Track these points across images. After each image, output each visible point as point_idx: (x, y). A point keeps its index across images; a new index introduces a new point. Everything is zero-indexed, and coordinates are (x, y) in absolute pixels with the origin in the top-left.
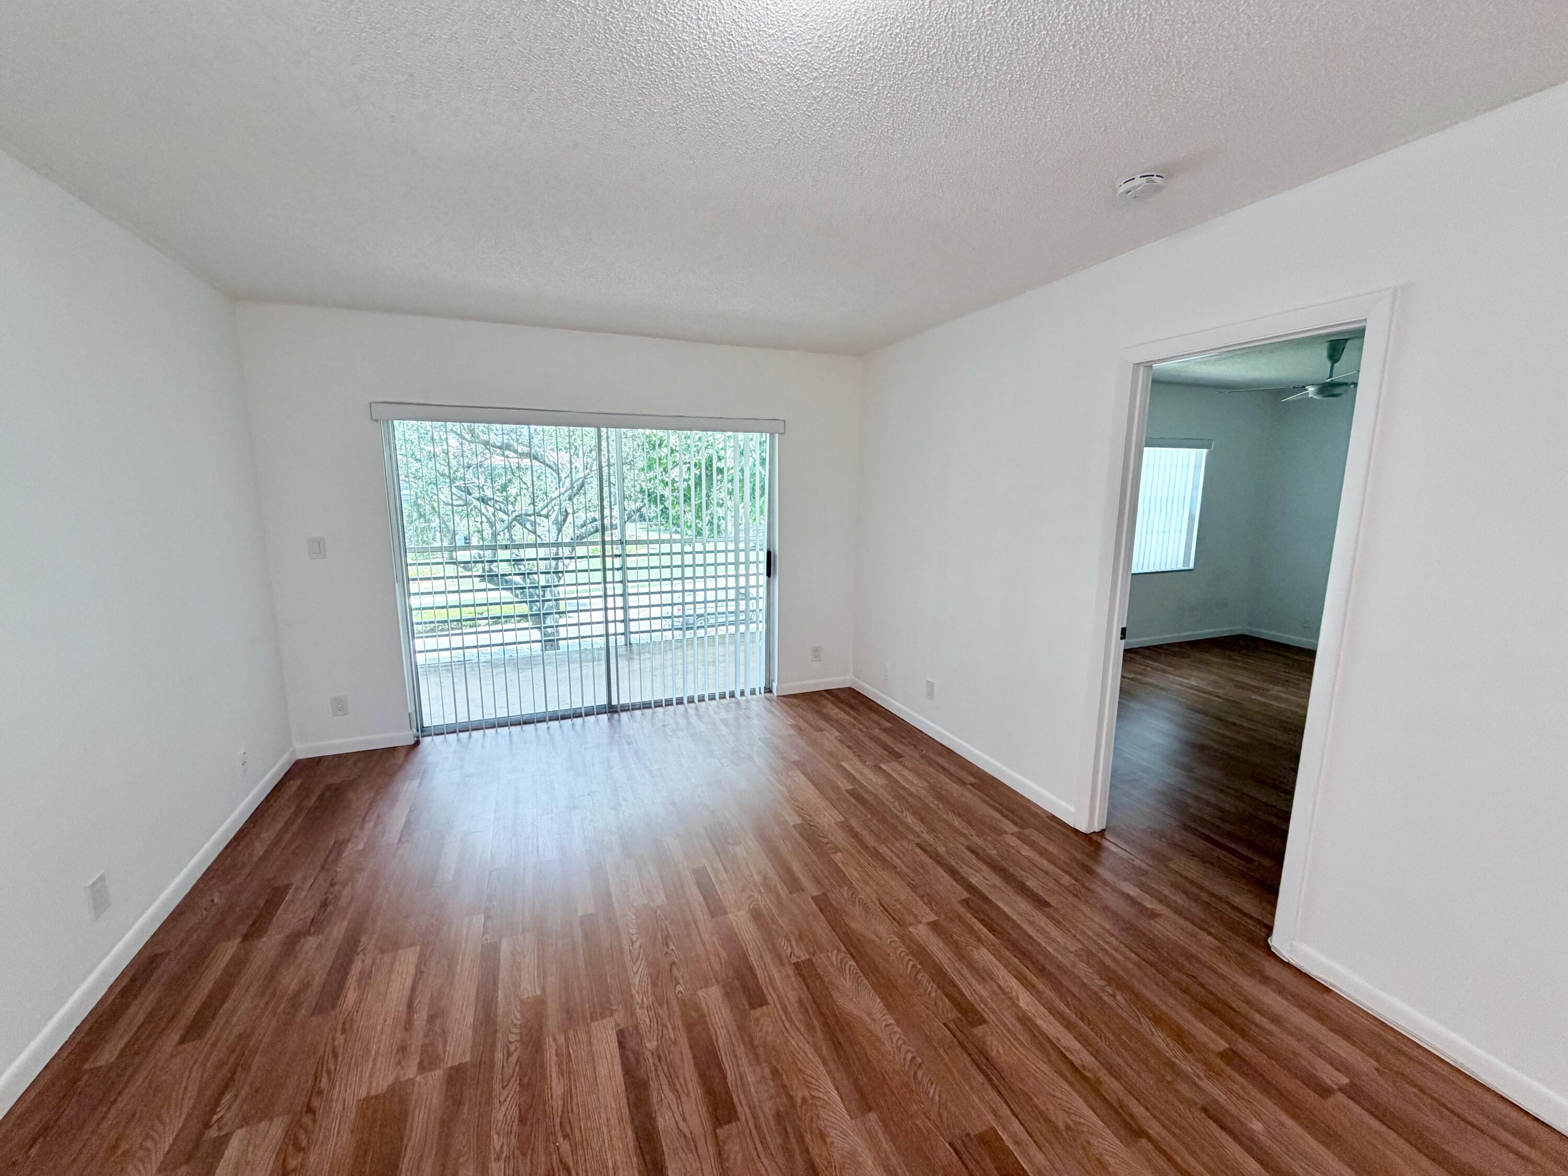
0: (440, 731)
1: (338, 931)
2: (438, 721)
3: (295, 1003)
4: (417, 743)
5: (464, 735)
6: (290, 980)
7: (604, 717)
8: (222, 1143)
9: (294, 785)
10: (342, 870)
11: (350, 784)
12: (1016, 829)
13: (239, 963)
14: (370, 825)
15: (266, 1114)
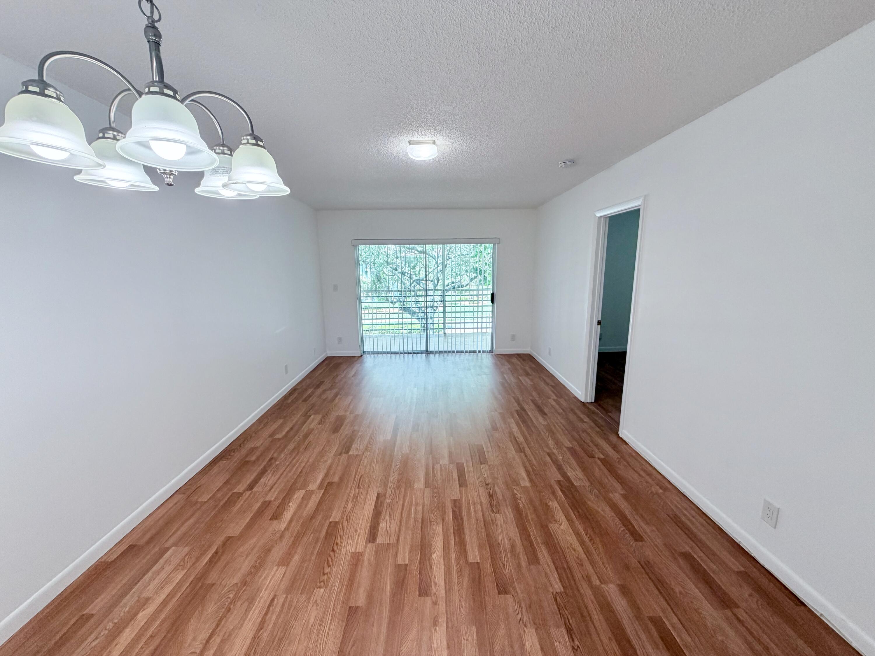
0: (370, 353)
1: (335, 391)
2: (369, 350)
3: (325, 400)
4: (362, 356)
5: (376, 355)
6: (324, 397)
7: (424, 355)
8: (310, 416)
9: (326, 362)
10: (337, 380)
11: (341, 364)
12: (555, 397)
13: (313, 393)
14: (345, 372)
15: (319, 413)
